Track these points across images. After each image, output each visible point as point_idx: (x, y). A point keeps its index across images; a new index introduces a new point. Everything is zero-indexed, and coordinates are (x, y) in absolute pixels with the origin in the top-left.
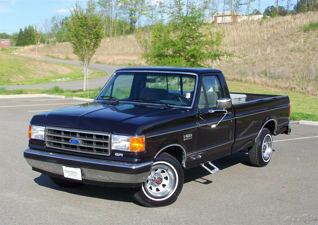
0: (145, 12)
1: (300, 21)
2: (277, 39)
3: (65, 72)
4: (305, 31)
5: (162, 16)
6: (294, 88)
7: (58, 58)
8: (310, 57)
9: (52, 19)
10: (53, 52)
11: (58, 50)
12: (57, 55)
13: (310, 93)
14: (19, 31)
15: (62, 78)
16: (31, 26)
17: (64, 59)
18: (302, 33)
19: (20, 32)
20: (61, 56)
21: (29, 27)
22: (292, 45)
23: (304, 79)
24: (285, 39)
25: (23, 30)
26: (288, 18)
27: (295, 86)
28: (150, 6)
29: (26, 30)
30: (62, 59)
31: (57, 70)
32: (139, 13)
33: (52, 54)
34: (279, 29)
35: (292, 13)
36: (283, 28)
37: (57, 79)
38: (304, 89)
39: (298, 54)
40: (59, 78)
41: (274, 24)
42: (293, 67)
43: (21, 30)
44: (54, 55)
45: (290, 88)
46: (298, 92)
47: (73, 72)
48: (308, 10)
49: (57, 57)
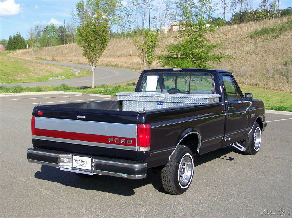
0: (116, 22)
1: (246, 30)
2: (229, 44)
3: (58, 71)
4: (252, 37)
5: (130, 25)
6: (258, 84)
7: (46, 60)
8: (264, 58)
9: (36, 28)
10: (41, 55)
11: (45, 53)
12: (45, 57)
13: (272, 88)
14: (9, 37)
15: (58, 77)
16: (19, 34)
17: (51, 61)
18: (250, 38)
19: (10, 39)
20: (48, 58)
21: (17, 35)
22: (246, 49)
23: (264, 76)
24: (236, 44)
25: (12, 37)
27: (258, 82)
28: (120, 17)
29: (14, 37)
30: (49, 60)
31: (51, 70)
32: (111, 22)
33: (41, 57)
34: (229, 36)
36: (233, 35)
37: (54, 78)
38: (266, 85)
39: (254, 56)
40: (55, 77)
41: (224, 31)
42: (253, 67)
43: (10, 37)
44: (43, 57)
45: (255, 84)
46: (261, 87)
47: (64, 71)
48: (249, 21)
49: (45, 59)
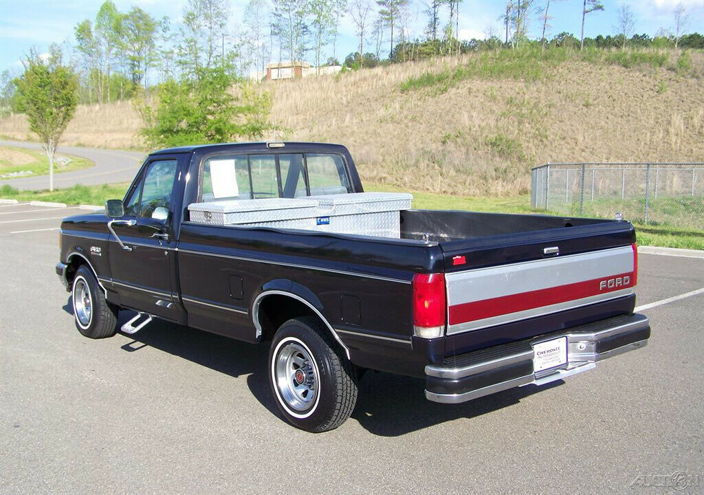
0: (156, 63)
1: (395, 76)
2: (361, 104)
3: (24, 161)
4: (402, 91)
6: (385, 178)
7: (14, 138)
8: (408, 130)
9: (3, 75)
10: (5, 129)
11: (14, 126)
12: (12, 134)
13: (408, 185)
15: (18, 172)
17: (25, 141)
18: (399, 94)
20: (19, 136)
22: (382, 112)
23: (400, 164)
24: (373, 104)
26: (378, 70)
27: (384, 175)
28: (163, 52)
30: (20, 140)
31: (11, 158)
32: (146, 64)
33: (5, 133)
34: (364, 88)
35: (385, 64)
36: (371, 87)
37: (11, 174)
38: (399, 180)
39: (391, 126)
40: (13, 172)
41: (357, 80)
42: (383, 147)
44: (7, 134)
45: (377, 178)
46: (390, 184)
47: (38, 161)
48: (407, 60)
49: (12, 137)
